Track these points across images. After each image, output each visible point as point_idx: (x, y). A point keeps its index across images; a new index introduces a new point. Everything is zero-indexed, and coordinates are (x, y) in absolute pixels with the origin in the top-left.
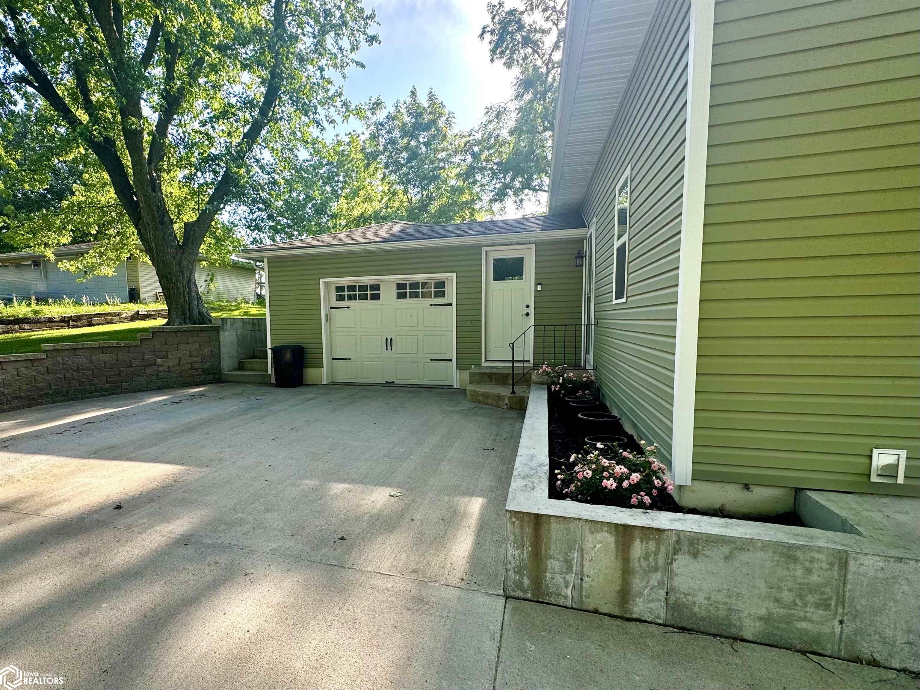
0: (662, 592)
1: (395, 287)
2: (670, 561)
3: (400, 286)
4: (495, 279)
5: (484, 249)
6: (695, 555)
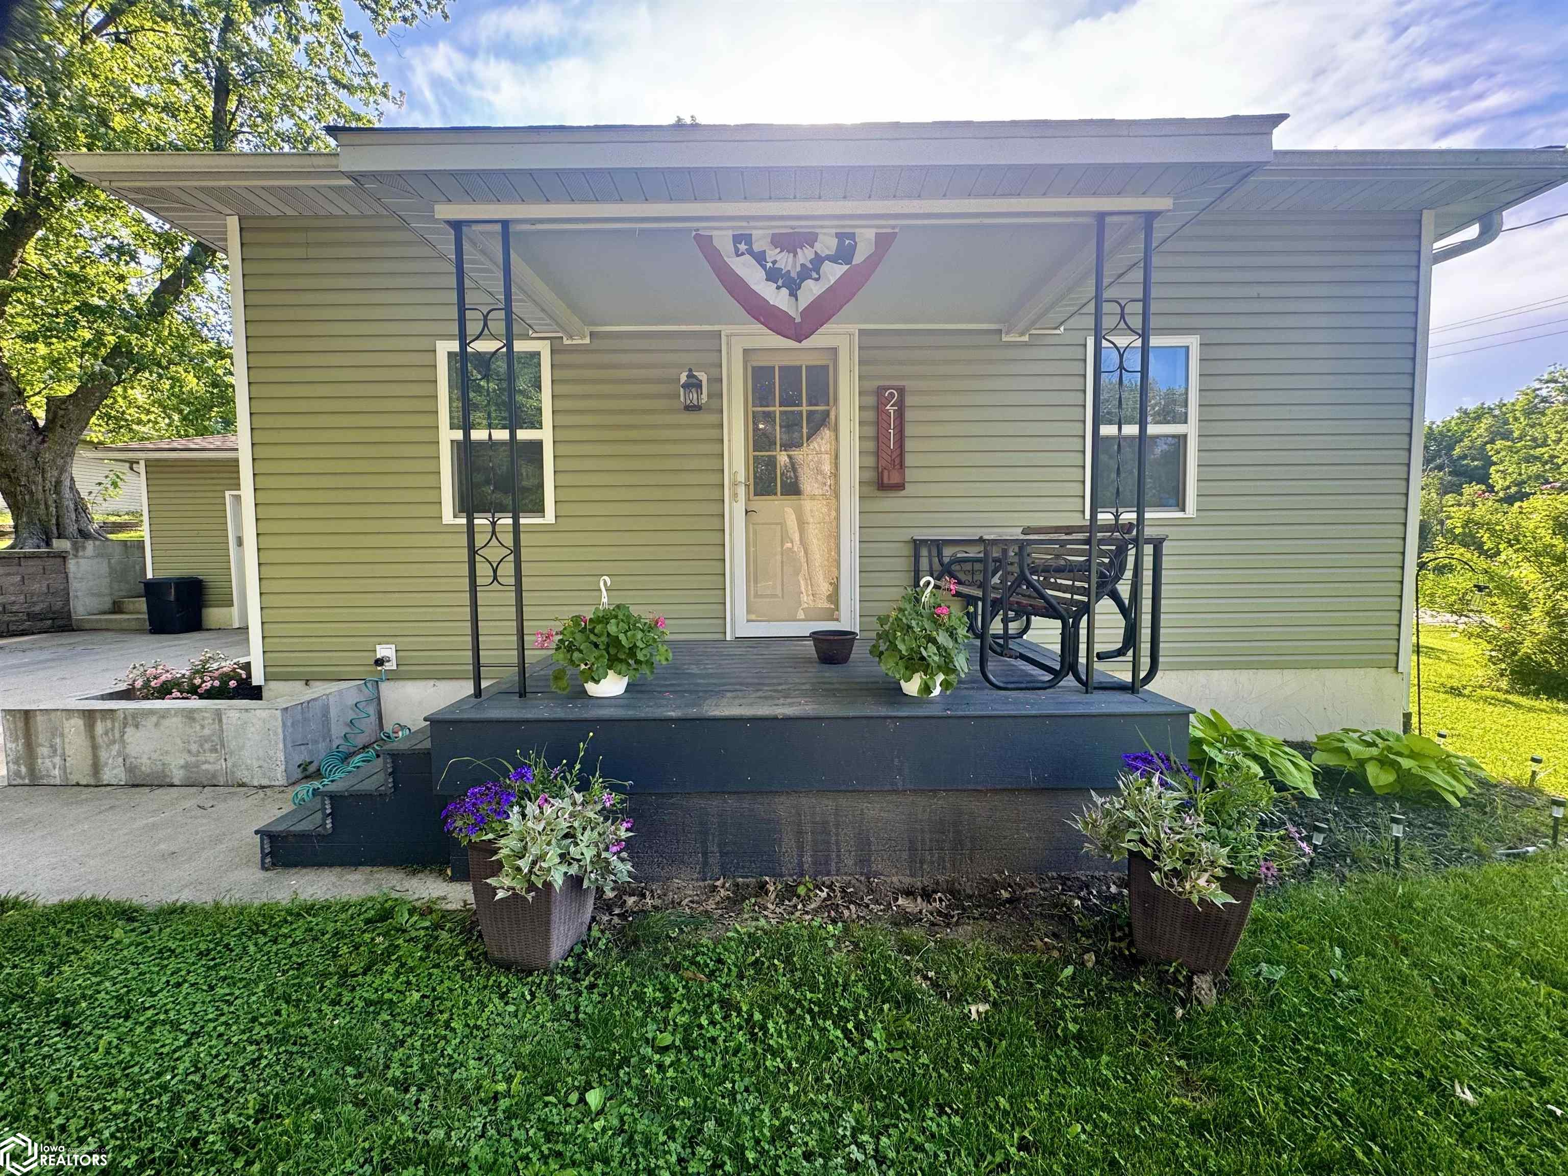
0: (121, 760)
2: (122, 734)
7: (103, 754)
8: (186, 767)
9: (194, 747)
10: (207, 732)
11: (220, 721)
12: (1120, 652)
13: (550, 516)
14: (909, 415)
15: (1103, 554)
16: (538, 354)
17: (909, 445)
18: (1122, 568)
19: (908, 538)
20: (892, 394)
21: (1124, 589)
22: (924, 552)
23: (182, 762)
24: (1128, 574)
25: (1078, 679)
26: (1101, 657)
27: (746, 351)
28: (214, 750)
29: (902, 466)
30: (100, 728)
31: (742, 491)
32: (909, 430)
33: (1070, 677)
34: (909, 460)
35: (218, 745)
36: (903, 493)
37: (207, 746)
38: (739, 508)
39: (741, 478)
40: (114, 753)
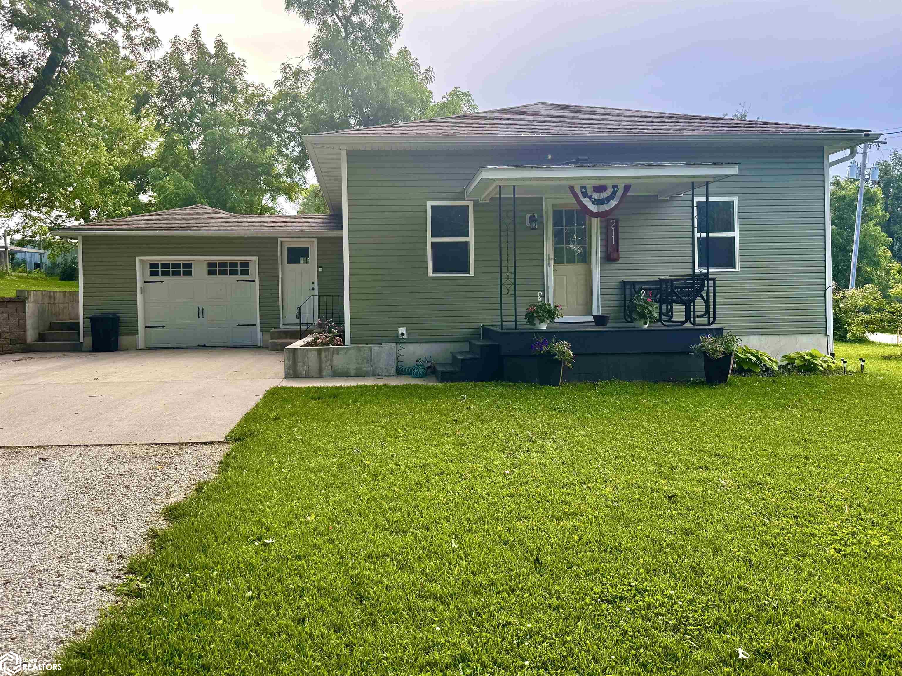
0: (330, 367)
1: (206, 266)
2: (332, 356)
3: (211, 265)
4: (289, 262)
5: (280, 240)
6: (338, 354)
7: (323, 365)
8: (356, 369)
9: (360, 361)
10: (365, 355)
11: (371, 351)
12: (704, 315)
13: (472, 273)
14: (620, 230)
15: (697, 283)
16: (468, 207)
17: (621, 242)
18: (704, 287)
19: (621, 281)
20: (613, 222)
21: (705, 295)
22: (628, 287)
23: (355, 367)
24: (706, 288)
25: (691, 323)
26: (699, 316)
27: (553, 205)
28: (368, 362)
29: (617, 251)
30: (323, 355)
31: (552, 262)
32: (621, 236)
33: (689, 322)
34: (621, 248)
35: (370, 360)
36: (618, 262)
37: (365, 361)
38: (551, 269)
39: (552, 256)
40: (328, 364)
